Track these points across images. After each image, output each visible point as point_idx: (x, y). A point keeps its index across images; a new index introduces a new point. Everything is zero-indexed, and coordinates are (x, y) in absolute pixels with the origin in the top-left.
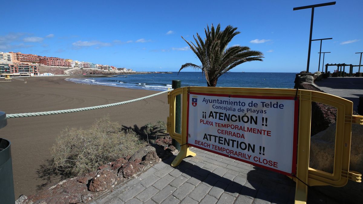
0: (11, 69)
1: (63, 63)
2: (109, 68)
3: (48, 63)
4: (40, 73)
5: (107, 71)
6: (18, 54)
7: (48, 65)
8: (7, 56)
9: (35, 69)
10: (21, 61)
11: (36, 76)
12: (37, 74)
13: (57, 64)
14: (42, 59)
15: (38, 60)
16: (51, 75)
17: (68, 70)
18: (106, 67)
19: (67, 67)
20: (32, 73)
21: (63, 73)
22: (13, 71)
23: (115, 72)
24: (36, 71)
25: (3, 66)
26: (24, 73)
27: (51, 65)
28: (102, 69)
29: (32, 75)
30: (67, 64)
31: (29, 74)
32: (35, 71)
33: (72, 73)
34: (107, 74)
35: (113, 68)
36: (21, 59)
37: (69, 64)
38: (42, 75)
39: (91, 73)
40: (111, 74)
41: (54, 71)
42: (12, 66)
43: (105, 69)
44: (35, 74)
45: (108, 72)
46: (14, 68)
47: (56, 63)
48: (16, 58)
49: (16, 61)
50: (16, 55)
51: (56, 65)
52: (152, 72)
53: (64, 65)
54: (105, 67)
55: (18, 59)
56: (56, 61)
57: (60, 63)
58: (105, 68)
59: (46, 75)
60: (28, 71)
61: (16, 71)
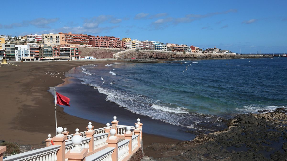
0: (53, 52)
1: (115, 43)
2: (186, 48)
3: (96, 44)
4: (82, 57)
5: (181, 53)
6: (66, 35)
7: (96, 47)
8: (56, 37)
9: (77, 51)
10: (68, 43)
11: (77, 60)
12: (78, 57)
13: (108, 45)
14: (93, 39)
15: (87, 41)
16: (93, 59)
17: (119, 53)
18: (181, 47)
19: (119, 49)
20: (73, 56)
21: (111, 56)
22: (55, 54)
23: (193, 55)
24: (78, 55)
25: (47, 48)
26: (65, 56)
27: (101, 47)
28: (174, 51)
29: (73, 58)
30: (121, 44)
31: (70, 58)
32: (76, 54)
33: (123, 56)
34: (181, 58)
35: (193, 48)
36: (69, 40)
37: (124, 44)
38: (83, 59)
39: (151, 57)
40: (187, 58)
41: (100, 54)
42: (55, 48)
43: (178, 51)
44: (76, 57)
45: (182, 55)
46: (56, 50)
47: (106, 43)
48: (64, 39)
49: (64, 43)
50: (64, 36)
51: (106, 47)
52: (276, 55)
53: (116, 46)
54: (179, 47)
55: (66, 40)
56: (106, 41)
57: (111, 44)
58: (180, 49)
59: (86, 58)
60: (69, 54)
61: (58, 54)
